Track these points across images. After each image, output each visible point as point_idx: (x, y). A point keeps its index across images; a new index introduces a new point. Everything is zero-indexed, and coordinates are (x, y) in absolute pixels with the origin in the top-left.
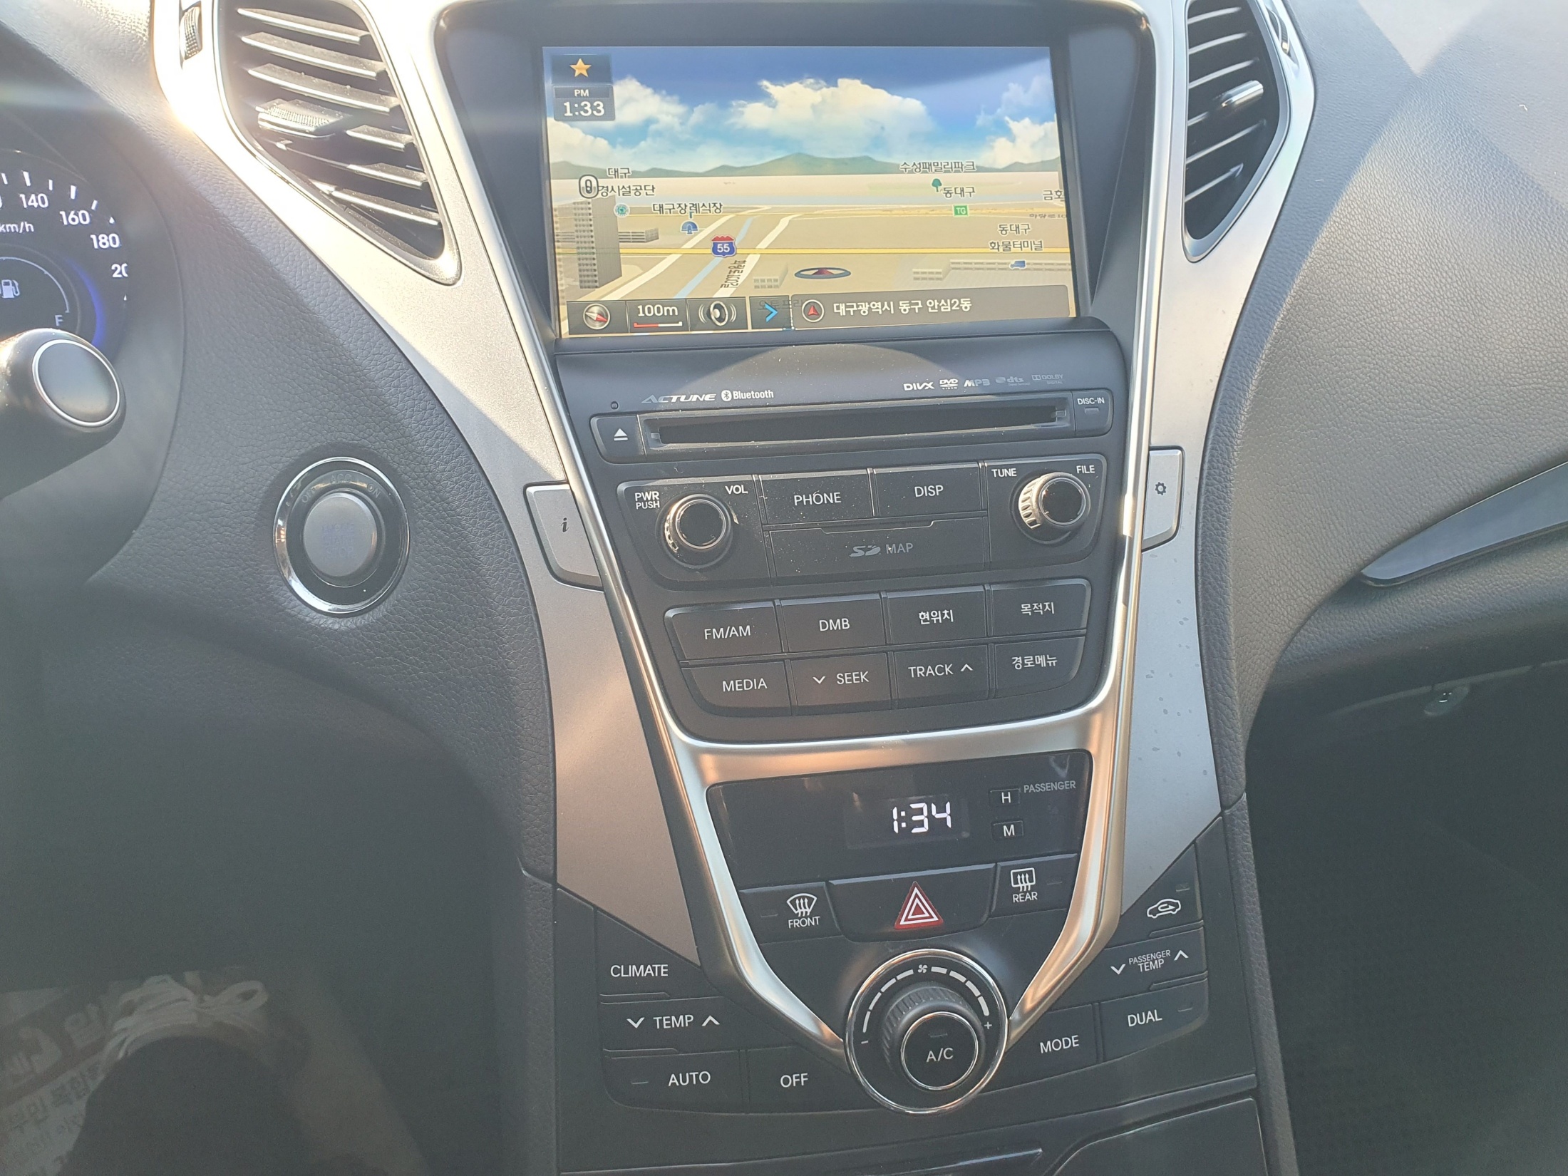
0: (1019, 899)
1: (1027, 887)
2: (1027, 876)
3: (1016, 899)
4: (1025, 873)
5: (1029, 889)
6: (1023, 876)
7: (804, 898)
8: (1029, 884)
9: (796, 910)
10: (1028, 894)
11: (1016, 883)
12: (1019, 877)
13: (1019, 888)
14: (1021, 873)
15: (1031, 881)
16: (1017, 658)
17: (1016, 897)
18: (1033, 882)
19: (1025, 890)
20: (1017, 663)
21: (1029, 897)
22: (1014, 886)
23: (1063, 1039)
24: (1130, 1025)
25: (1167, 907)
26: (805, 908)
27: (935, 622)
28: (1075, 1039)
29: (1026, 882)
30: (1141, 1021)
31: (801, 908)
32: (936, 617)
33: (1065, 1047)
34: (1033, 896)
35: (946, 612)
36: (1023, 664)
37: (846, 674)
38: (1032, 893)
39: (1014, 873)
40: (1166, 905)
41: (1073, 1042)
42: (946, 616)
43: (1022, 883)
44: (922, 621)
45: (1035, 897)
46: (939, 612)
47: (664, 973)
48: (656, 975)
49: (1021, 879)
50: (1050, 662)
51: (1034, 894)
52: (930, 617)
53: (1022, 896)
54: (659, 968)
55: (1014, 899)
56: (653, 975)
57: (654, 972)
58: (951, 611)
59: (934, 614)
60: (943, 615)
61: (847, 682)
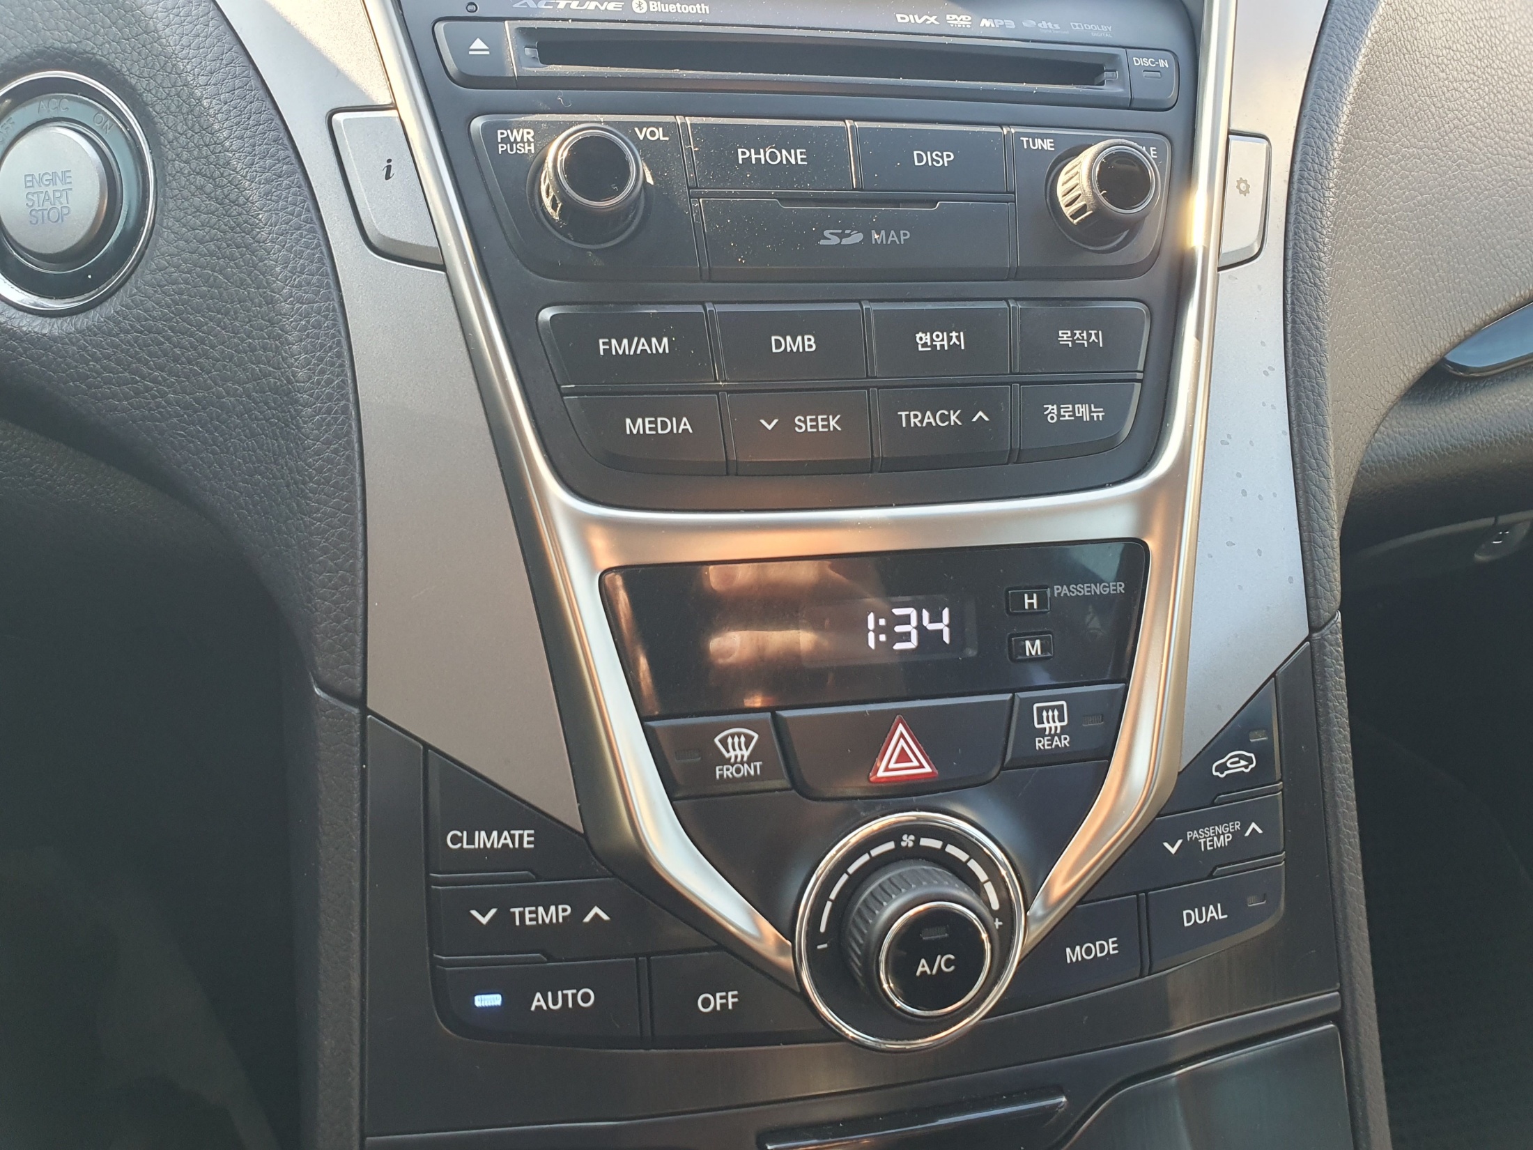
0: (1043, 746)
1: (1056, 728)
2: (1056, 713)
3: (1040, 745)
4: (1053, 708)
5: (1058, 731)
6: (1050, 713)
7: (739, 735)
8: (1059, 724)
9: (728, 751)
10: (1056, 738)
11: (1041, 722)
12: (1045, 714)
13: (1045, 729)
14: (1047, 709)
15: (1061, 719)
16: (1050, 407)
17: (1040, 742)
18: (1064, 721)
19: (1053, 732)
20: (1050, 413)
21: (1059, 743)
22: (1037, 726)
23: (1098, 943)
24: (1186, 924)
25: (1239, 762)
26: (741, 749)
27: (938, 348)
28: (1113, 943)
29: (1054, 722)
30: (1201, 918)
31: (734, 750)
32: (941, 340)
33: (1099, 955)
34: (1063, 742)
35: (954, 334)
36: (1059, 415)
37: (808, 418)
38: (1063, 737)
39: (1038, 708)
40: (1237, 759)
41: (1111, 946)
42: (954, 340)
43: (1048, 722)
44: (920, 346)
45: (1066, 742)
46: (945, 334)
47: (529, 843)
48: (517, 846)
49: (1048, 717)
50: (1095, 415)
51: (1065, 739)
52: (932, 340)
53: (1048, 740)
54: (521, 837)
55: (1037, 744)
56: (511, 846)
57: (513, 843)
58: (962, 333)
59: (938, 336)
60: (950, 339)
61: (809, 430)
